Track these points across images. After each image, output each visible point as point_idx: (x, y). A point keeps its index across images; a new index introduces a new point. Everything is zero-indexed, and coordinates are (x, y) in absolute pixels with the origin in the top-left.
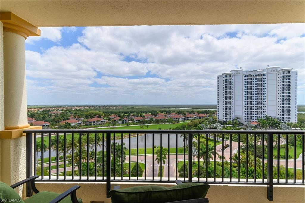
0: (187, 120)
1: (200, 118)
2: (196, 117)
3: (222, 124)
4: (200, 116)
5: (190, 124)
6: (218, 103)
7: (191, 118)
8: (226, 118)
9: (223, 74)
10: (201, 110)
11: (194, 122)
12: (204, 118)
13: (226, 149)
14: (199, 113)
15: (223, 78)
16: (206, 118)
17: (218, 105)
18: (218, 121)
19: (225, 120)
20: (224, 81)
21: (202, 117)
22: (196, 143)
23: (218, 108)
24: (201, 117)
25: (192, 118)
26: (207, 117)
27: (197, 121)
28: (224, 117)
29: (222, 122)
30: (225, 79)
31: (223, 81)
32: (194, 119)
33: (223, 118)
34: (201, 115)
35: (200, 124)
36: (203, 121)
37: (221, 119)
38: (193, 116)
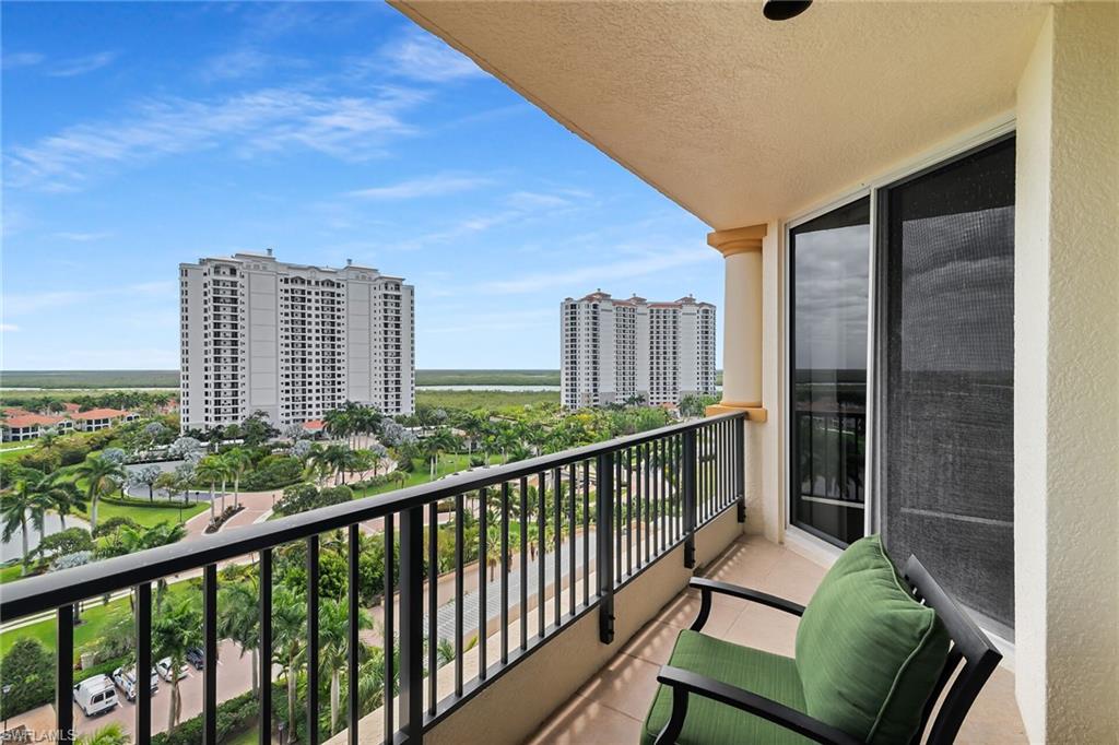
0: (16, 439)
1: (94, 426)
2: (69, 425)
3: (201, 438)
4: (93, 419)
5: (36, 456)
6: (185, 365)
7: (40, 431)
8: (216, 419)
9: (203, 262)
11: (61, 446)
12: (114, 423)
13: (224, 524)
14: (86, 404)
15: (205, 274)
16: (124, 423)
17: (182, 373)
18: (187, 431)
19: (213, 424)
20: (209, 287)
21: (106, 421)
22: (84, 533)
23: (182, 382)
24: (98, 422)
25: (46, 428)
26: (130, 419)
27: (77, 440)
28: (211, 415)
29: (204, 432)
30: (214, 281)
31: (205, 286)
32: (62, 433)
33: (207, 419)
34: (96, 414)
35: (93, 450)
36: (110, 439)
37: (199, 422)
38: (48, 420)
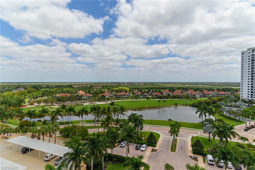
0: (205, 97)
1: (220, 95)
2: (215, 95)
3: (246, 102)
4: (220, 94)
5: (207, 101)
6: (242, 81)
7: (209, 95)
8: (251, 97)
9: (248, 50)
10: (221, 88)
11: (212, 99)
12: (224, 95)
13: (250, 130)
14: (219, 90)
15: (249, 53)
16: (226, 96)
17: (241, 83)
18: (242, 100)
19: (250, 98)
20: (250, 57)
21: (222, 95)
22: (213, 120)
23: (241, 85)
24: (221, 95)
25: (210, 95)
26: (228, 95)
27: (215, 98)
28: (250, 96)
29: (247, 100)
30: (252, 55)
31: (249, 57)
32: (213, 96)
33: (248, 97)
34: (221, 93)
35: (219, 101)
36: (223, 99)
37: (246, 98)
38: (211, 93)
